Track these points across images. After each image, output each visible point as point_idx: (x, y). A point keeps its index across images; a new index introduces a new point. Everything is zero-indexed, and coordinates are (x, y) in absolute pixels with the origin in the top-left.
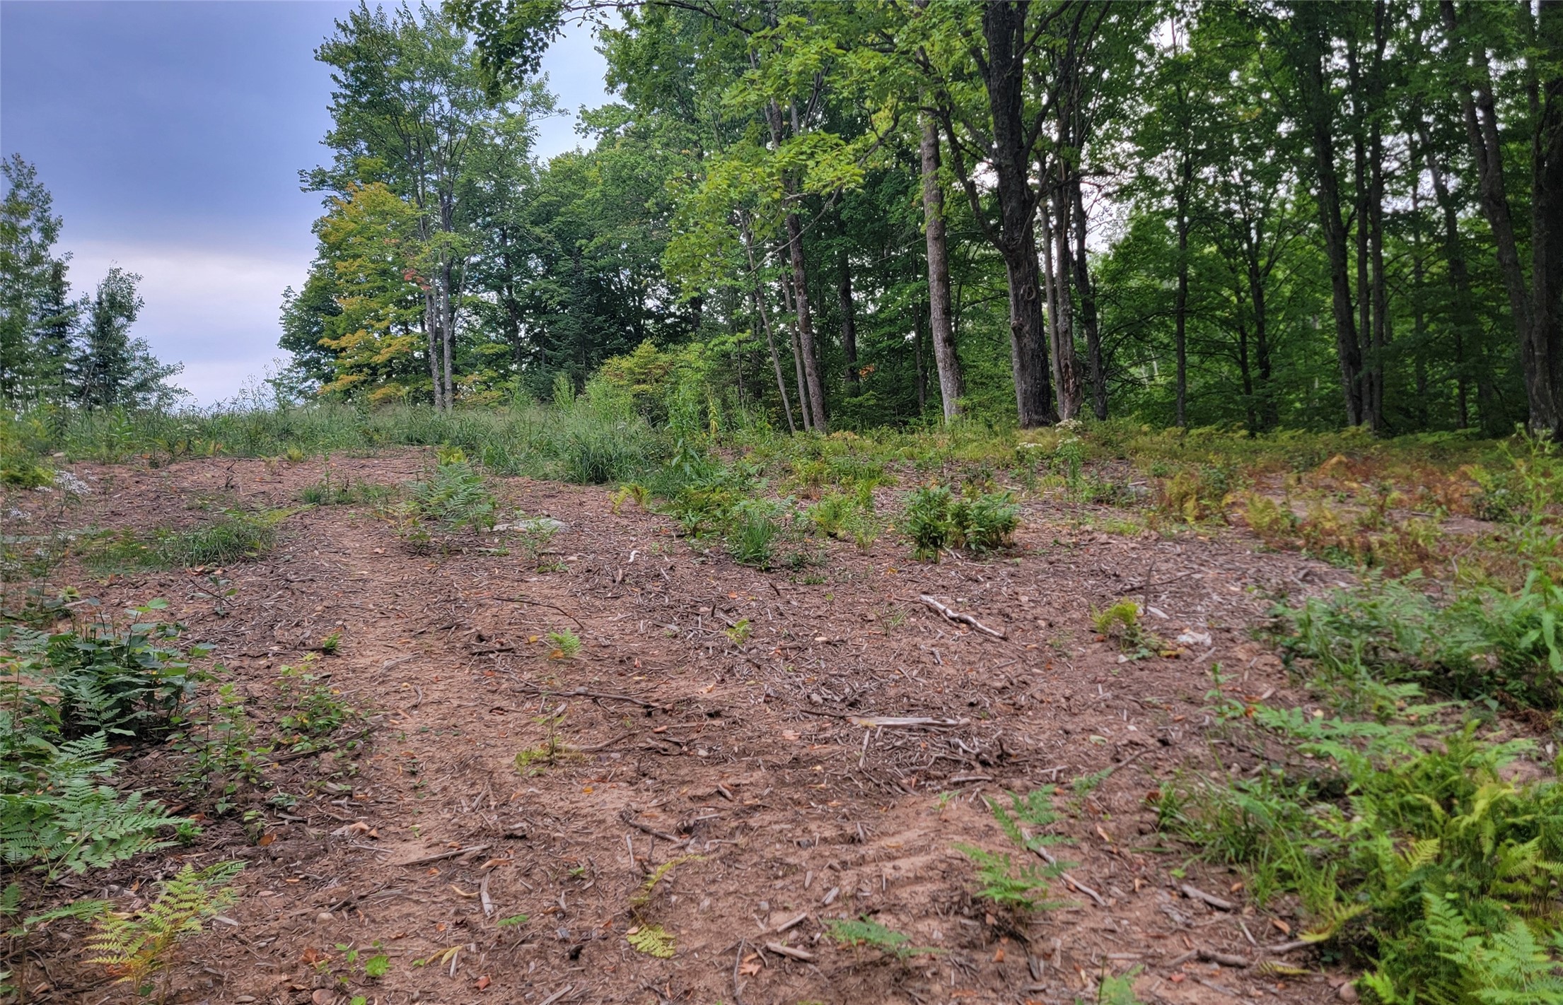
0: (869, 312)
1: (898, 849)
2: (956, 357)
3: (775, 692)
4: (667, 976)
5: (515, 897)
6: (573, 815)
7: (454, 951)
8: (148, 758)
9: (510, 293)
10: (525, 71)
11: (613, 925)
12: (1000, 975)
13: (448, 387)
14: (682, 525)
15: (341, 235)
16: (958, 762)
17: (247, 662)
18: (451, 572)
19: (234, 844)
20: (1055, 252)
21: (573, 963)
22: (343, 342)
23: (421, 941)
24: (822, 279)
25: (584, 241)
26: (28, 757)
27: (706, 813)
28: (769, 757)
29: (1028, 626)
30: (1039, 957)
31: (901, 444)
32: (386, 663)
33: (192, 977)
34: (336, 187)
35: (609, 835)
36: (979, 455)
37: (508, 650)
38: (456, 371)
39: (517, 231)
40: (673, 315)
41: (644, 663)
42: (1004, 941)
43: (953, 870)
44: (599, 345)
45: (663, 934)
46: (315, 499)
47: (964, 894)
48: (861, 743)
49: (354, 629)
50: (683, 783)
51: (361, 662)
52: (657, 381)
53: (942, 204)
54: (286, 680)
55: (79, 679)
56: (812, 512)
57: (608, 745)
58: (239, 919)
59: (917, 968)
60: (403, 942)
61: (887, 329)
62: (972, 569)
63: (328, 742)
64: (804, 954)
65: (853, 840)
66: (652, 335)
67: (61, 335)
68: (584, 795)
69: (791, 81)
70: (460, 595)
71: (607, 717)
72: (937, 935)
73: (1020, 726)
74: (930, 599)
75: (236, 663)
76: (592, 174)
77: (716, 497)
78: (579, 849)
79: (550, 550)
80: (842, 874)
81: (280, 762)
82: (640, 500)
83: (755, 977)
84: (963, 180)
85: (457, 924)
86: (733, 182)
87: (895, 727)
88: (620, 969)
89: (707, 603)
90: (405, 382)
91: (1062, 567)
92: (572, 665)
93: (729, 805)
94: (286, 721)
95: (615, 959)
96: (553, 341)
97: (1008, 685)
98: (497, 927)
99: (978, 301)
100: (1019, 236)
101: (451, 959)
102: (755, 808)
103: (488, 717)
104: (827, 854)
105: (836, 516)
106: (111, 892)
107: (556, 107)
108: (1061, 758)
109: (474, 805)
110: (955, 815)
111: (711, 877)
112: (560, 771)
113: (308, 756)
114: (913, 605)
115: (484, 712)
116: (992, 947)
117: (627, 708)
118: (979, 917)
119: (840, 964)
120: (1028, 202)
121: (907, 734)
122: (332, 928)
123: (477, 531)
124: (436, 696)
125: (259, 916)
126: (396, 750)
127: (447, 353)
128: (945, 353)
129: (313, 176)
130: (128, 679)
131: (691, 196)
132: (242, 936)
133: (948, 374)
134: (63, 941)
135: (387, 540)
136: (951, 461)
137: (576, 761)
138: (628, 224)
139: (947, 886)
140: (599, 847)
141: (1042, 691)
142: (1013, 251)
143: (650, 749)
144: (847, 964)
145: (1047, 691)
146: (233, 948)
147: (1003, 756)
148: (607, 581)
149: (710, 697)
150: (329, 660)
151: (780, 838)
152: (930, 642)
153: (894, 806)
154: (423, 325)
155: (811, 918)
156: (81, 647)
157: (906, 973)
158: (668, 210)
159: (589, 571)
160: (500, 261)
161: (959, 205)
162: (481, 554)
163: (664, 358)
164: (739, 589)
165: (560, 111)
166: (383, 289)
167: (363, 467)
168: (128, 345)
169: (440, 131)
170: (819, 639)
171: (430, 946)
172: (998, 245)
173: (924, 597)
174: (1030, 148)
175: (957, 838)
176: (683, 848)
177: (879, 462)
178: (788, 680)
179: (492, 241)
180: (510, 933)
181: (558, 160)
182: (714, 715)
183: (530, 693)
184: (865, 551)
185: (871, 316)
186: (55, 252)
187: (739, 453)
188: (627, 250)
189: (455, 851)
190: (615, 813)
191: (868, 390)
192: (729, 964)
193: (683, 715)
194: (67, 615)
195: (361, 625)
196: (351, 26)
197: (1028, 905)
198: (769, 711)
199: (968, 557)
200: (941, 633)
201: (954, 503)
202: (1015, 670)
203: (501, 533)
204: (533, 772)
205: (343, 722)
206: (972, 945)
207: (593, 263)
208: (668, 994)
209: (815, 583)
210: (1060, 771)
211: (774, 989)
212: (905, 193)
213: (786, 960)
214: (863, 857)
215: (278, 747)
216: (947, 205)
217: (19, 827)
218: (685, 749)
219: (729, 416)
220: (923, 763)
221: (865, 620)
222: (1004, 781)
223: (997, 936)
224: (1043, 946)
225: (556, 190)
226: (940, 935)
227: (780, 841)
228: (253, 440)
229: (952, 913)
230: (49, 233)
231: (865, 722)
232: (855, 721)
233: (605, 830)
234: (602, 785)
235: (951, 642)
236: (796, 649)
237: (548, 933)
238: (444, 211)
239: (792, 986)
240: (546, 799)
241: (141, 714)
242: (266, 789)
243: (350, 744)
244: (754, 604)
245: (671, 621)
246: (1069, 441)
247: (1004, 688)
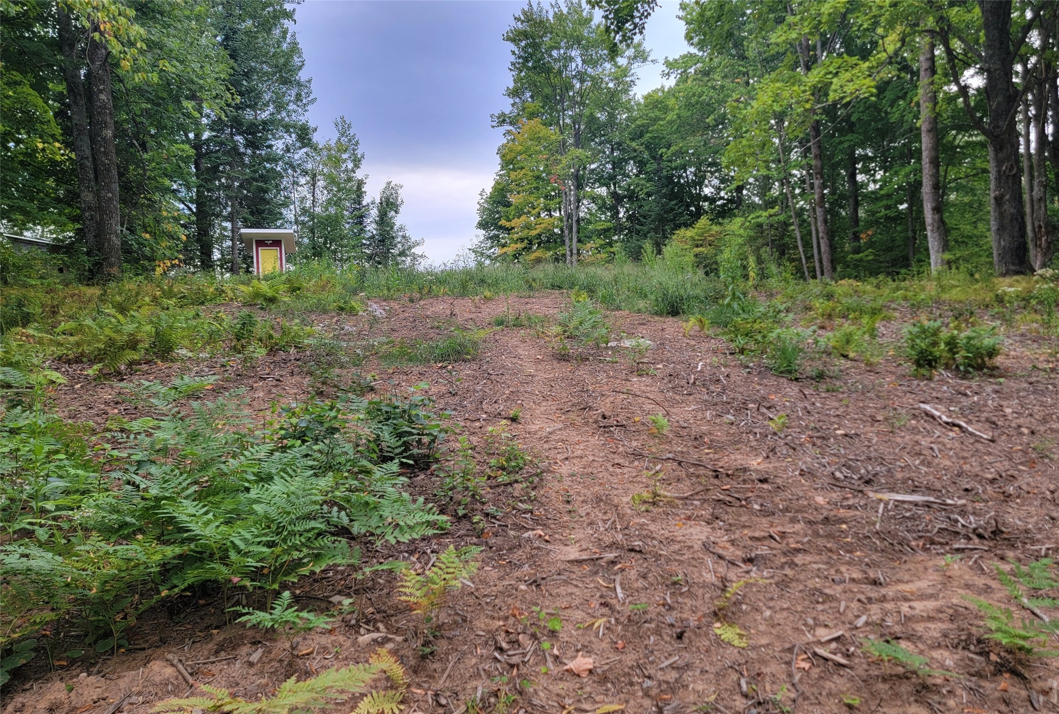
0: (870, 189)
1: (912, 593)
2: (942, 221)
3: (808, 468)
4: (743, 661)
5: (637, 591)
6: (671, 541)
7: (601, 621)
8: (419, 478)
9: (615, 188)
10: (635, 34)
11: (703, 620)
12: (1004, 701)
13: (575, 252)
14: (732, 346)
15: (514, 154)
16: (957, 533)
17: (468, 423)
18: (583, 372)
19: (468, 536)
20: (1033, 136)
21: (679, 641)
22: (513, 224)
23: (580, 612)
24: (834, 167)
25: (664, 150)
26: (361, 472)
27: (763, 550)
28: (806, 515)
29: (1012, 432)
30: (1038, 692)
31: (898, 289)
32: (548, 430)
33: (450, 615)
34: (511, 123)
35: (696, 557)
36: (962, 297)
37: (622, 426)
38: (579, 241)
39: (621, 145)
40: (722, 198)
41: (711, 441)
42: (1007, 675)
43: (959, 615)
44: (671, 221)
45: (738, 631)
46: (500, 323)
47: (970, 635)
48: (877, 512)
49: (528, 407)
50: (744, 527)
51: (533, 428)
52: (710, 245)
53: (936, 104)
54: (492, 436)
55: (384, 428)
56: (829, 338)
57: (692, 495)
58: (474, 583)
59: (934, 685)
60: (569, 611)
61: (885, 202)
62: (961, 385)
63: (518, 477)
64: (843, 661)
65: (875, 583)
66: (707, 212)
67: (361, 223)
68: (677, 528)
69: (823, 20)
70: (590, 388)
71: (689, 476)
72: (949, 663)
73: (1010, 510)
74: (927, 407)
75: (462, 424)
76: (671, 102)
77: (756, 326)
78: (677, 564)
79: (645, 360)
80: (868, 606)
81: (491, 487)
82: (702, 328)
83: (807, 672)
84: (957, 83)
85: (601, 604)
86: (777, 98)
87: (904, 502)
88: (711, 650)
89: (754, 402)
90: (549, 249)
91: (1041, 387)
92: (663, 439)
93: (778, 546)
94: (493, 461)
95: (707, 643)
96: (641, 219)
97: (997, 477)
98: (627, 610)
99: (961, 178)
100: (1003, 124)
101: (599, 627)
102: (798, 550)
103: (611, 469)
104: (856, 590)
105: (848, 342)
106: (404, 557)
107: (650, 59)
108: (1049, 538)
109: (607, 526)
110: (958, 573)
111: (770, 596)
112: (661, 510)
113: (506, 485)
114: (913, 411)
115: (609, 465)
116: (995, 678)
117: (702, 471)
118: (985, 654)
119: (871, 672)
120: (1013, 97)
121: (914, 508)
122: (527, 596)
123: (598, 346)
124: (579, 453)
125: (484, 582)
126: (556, 486)
127: (575, 229)
128: (933, 219)
129: (499, 118)
130: (409, 429)
131: (745, 112)
132: (476, 594)
133: (936, 235)
134: (379, 583)
135: (544, 350)
136: (938, 302)
137: (670, 504)
138: (694, 136)
139: (955, 626)
140: (690, 565)
141: (1028, 484)
142: (998, 136)
143: (719, 500)
144: (876, 673)
145: (1033, 484)
146: (471, 600)
147: (996, 532)
148: (684, 382)
149: (759, 468)
150: (514, 425)
151: (818, 574)
152: (929, 440)
153: (905, 562)
154: (560, 211)
155: (847, 635)
156: (385, 409)
157: (925, 687)
158: (722, 124)
159: (671, 375)
160: (609, 166)
161: (949, 104)
162: (600, 361)
163: (716, 228)
164: (776, 392)
165: (652, 61)
166: (537, 188)
167: (527, 303)
168: (395, 228)
169: (575, 81)
170: (839, 432)
171: (586, 616)
172: (984, 132)
173: (922, 405)
174: (1016, 54)
175: (960, 591)
176: (748, 572)
177: (880, 302)
178: (817, 461)
179: (604, 152)
180: (636, 614)
181: (649, 95)
182: (763, 481)
183: (637, 455)
184: (871, 368)
185: (873, 192)
186: (359, 175)
187: (771, 296)
188: (693, 154)
189: (597, 556)
190: (699, 542)
191: (868, 248)
192: (787, 659)
193: (741, 479)
194: (372, 389)
195: (532, 404)
196: (522, 18)
197: (1029, 651)
198: (803, 481)
199: (956, 376)
200: (938, 433)
201: (945, 334)
202: (1003, 466)
203: (612, 348)
204: (643, 509)
205: (525, 465)
206: (979, 675)
207: (669, 164)
208: (745, 673)
209: (833, 391)
210: (1048, 549)
211: (821, 682)
212: (903, 97)
213: (829, 663)
214: (884, 596)
215: (489, 477)
216: (940, 104)
217: (361, 513)
218: (744, 503)
219: (762, 269)
220: (928, 531)
221: (874, 420)
222: (998, 552)
223: (1000, 671)
224: (1040, 684)
225: (647, 115)
226: (952, 663)
227: (819, 577)
228: (464, 287)
229: (960, 648)
230: (357, 163)
231: (880, 496)
232: (871, 494)
233: (693, 553)
234: (688, 522)
235: (946, 441)
236: (821, 438)
237: (661, 618)
238: (575, 135)
239: (835, 683)
240: (652, 527)
241: (415, 451)
242: (483, 503)
243: (531, 479)
244: (788, 404)
245: (728, 413)
246: (1046, 286)
247: (994, 479)
